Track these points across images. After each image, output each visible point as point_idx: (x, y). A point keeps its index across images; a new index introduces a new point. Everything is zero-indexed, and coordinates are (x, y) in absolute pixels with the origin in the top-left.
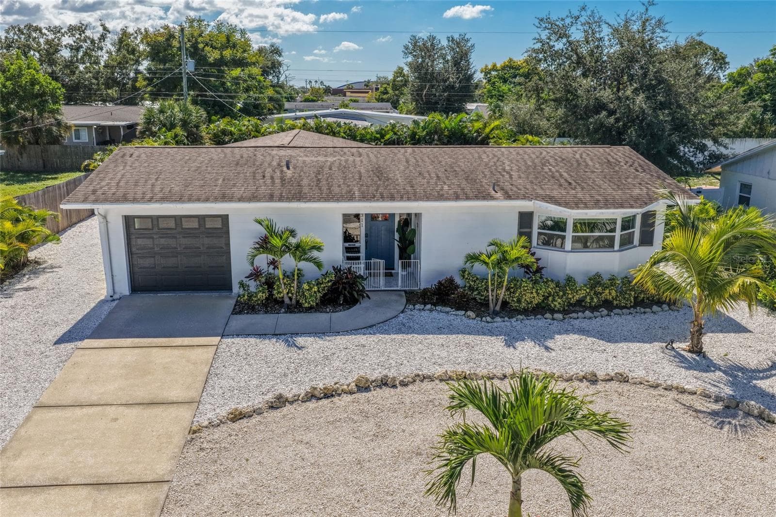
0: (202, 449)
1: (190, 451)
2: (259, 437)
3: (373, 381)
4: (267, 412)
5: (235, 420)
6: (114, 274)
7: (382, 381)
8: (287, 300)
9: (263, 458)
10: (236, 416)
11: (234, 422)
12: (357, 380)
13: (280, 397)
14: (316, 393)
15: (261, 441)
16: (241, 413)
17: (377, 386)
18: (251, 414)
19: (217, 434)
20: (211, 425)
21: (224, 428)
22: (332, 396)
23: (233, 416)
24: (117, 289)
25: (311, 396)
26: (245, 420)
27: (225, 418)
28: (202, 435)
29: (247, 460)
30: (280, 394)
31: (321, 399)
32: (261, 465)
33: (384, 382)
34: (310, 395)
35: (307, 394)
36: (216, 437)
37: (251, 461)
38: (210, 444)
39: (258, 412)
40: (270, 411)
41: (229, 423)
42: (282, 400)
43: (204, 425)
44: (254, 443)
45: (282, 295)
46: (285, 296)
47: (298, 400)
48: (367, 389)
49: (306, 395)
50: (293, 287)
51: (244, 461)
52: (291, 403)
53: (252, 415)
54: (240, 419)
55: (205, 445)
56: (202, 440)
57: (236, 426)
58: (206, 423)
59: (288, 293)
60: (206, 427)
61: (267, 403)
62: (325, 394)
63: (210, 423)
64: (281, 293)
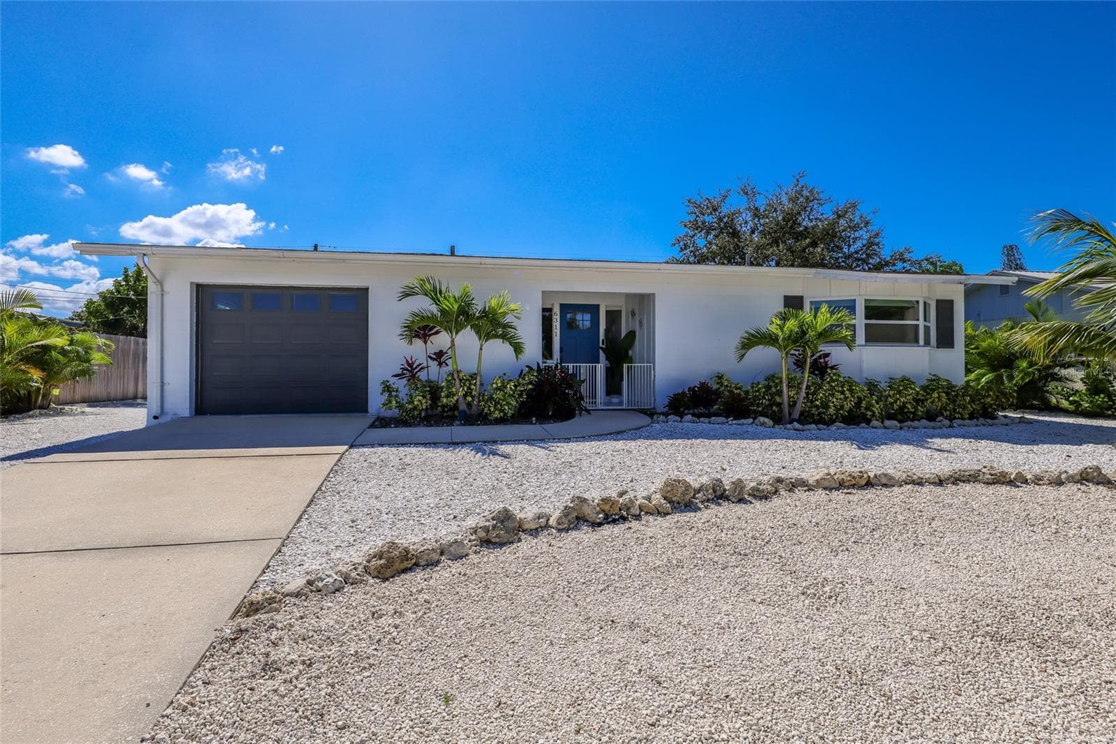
0: (270, 668)
1: (223, 676)
2: (473, 614)
3: (699, 491)
4: (476, 552)
5: (388, 575)
6: (166, 380)
7: (714, 491)
8: (462, 407)
9: (507, 688)
10: (390, 562)
11: (385, 579)
12: (666, 484)
13: (505, 517)
14: (587, 510)
15: (483, 626)
16: (406, 555)
17: (708, 500)
18: (435, 557)
19: (331, 613)
20: (313, 588)
21: (355, 596)
22: (624, 519)
23: (382, 561)
24: (168, 406)
25: (576, 518)
26: (419, 575)
27: (360, 569)
28: (278, 617)
29: (447, 700)
30: (506, 510)
31: (600, 525)
32: (505, 717)
33: (719, 493)
34: (574, 515)
35: (567, 511)
36: (327, 621)
37: (465, 701)
38: (303, 646)
39: (450, 552)
40: (485, 551)
41: (371, 581)
42: (509, 524)
43: (291, 588)
44: (459, 635)
45: (456, 398)
46: (461, 399)
47: (547, 526)
48: (688, 506)
49: (566, 515)
50: (475, 385)
51: (436, 703)
52: (535, 532)
53: (438, 562)
54: (405, 571)
55: (284, 652)
56: (274, 634)
57: (396, 587)
58: (298, 583)
59: (465, 396)
60: (297, 595)
61: (475, 532)
62: (607, 516)
63: (310, 583)
64: (454, 395)
